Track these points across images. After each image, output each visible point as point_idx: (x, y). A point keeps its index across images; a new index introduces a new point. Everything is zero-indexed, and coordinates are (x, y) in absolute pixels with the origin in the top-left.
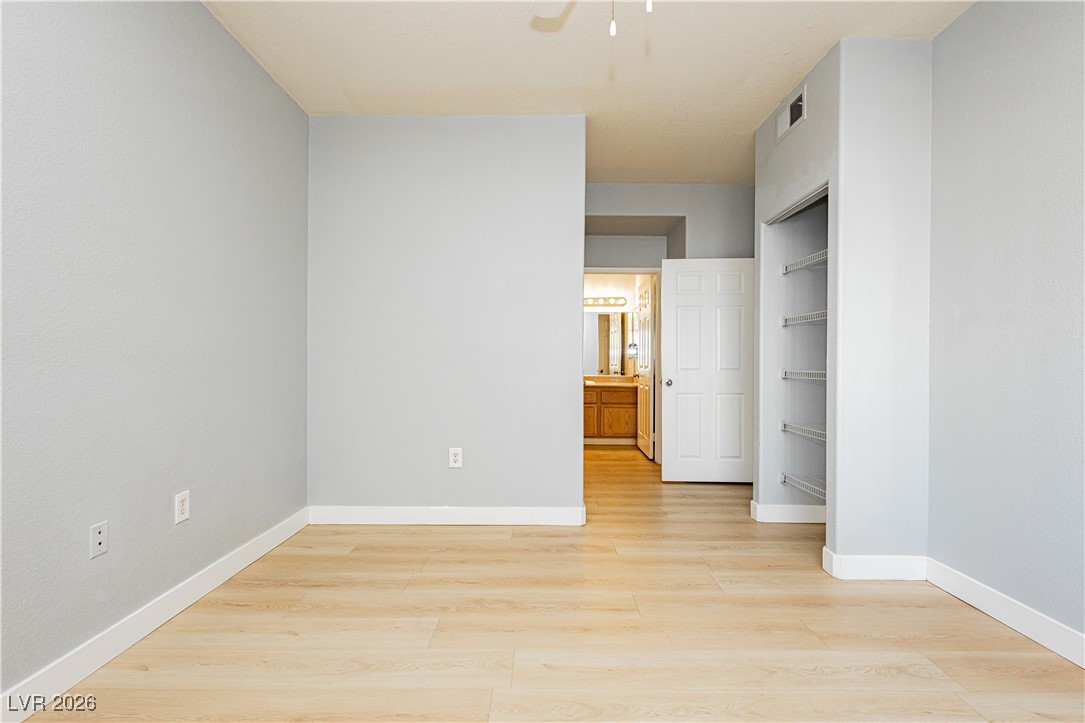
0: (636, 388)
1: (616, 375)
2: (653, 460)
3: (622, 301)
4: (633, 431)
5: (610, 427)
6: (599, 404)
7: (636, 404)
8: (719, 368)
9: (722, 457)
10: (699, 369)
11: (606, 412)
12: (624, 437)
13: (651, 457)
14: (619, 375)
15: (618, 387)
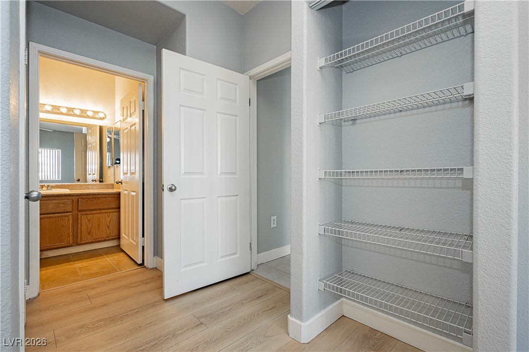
0: (119, 194)
1: (94, 183)
2: (142, 264)
3: (102, 115)
4: (115, 234)
5: (89, 233)
6: (75, 212)
7: (119, 208)
8: (219, 172)
9: (222, 257)
10: (201, 173)
11: (84, 220)
12: (105, 241)
13: (140, 262)
14: (98, 183)
15: (98, 194)
